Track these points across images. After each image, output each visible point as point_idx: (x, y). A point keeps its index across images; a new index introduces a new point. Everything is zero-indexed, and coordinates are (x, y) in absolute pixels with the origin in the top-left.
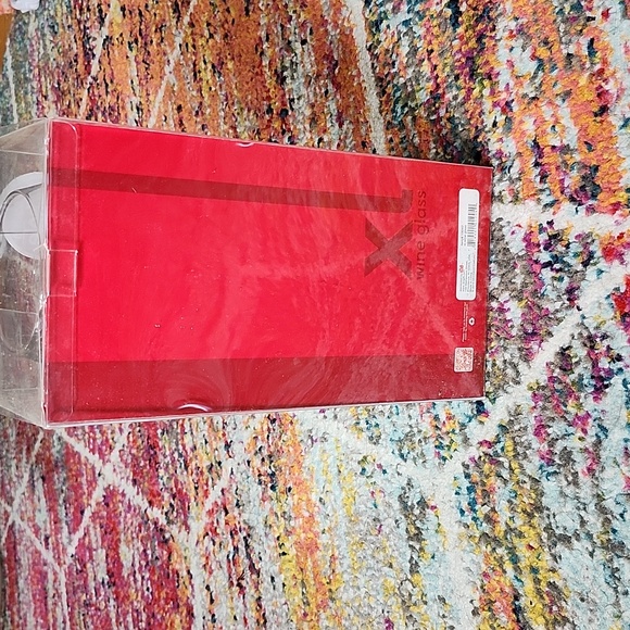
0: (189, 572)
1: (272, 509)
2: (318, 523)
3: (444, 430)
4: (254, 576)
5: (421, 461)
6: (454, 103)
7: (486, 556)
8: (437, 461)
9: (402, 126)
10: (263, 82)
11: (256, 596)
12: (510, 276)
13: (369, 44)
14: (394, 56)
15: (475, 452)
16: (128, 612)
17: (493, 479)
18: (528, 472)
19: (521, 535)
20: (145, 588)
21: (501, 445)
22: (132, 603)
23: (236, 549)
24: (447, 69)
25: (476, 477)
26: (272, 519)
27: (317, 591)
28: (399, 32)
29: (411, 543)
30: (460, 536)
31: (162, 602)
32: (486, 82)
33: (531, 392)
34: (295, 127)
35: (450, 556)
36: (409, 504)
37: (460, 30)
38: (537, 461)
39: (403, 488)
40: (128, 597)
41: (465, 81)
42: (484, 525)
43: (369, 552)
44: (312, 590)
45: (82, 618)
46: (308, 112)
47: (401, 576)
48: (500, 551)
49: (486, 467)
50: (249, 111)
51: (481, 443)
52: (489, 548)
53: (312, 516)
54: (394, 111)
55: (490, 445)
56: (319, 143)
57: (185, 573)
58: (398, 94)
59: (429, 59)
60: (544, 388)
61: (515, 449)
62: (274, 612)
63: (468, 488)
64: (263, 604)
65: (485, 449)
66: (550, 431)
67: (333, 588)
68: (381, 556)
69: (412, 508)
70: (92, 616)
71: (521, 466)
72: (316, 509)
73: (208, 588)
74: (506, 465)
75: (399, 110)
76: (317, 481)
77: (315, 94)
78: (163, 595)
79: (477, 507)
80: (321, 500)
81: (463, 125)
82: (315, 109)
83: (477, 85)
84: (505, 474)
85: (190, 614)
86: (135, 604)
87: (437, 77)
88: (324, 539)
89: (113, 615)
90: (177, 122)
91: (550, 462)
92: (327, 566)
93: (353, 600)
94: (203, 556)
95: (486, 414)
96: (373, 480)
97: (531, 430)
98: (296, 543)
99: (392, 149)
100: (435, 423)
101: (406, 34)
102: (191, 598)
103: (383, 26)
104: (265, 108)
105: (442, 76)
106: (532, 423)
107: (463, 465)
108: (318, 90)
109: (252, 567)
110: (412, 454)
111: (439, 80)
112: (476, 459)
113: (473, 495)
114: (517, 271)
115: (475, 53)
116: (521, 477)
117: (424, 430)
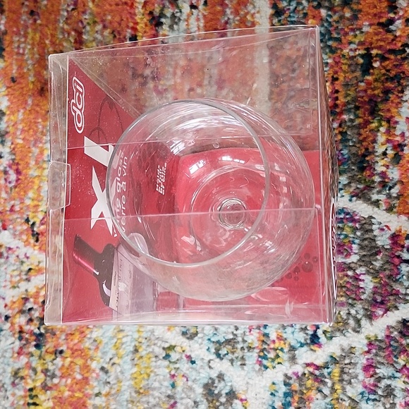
1: (28, 363)
2: (93, 387)
3: (272, 346)
5: (239, 363)
6: (349, 124)
8: (257, 367)
12: (371, 258)
15: (299, 369)
17: (312, 392)
18: (350, 395)
21: (329, 370)
24: (349, 98)
25: (296, 386)
26: (25, 373)
32: (384, 123)
33: (366, 342)
36: (216, 392)
37: (369, 78)
38: (360, 389)
39: (211, 379)
41: (364, 114)
49: (309, 383)
50: (105, 27)
51: (308, 365)
53: (85, 379)
55: (318, 368)
59: (332, 84)
60: (380, 341)
61: (340, 376)
63: (285, 393)
65: (311, 369)
66: (378, 371)
69: (219, 395)
71: (344, 389)
72: (94, 375)
74: (330, 383)
76: (104, 353)
80: (103, 368)
81: (353, 142)
83: (375, 121)
84: (326, 391)
87: (337, 99)
88: (96, 401)
91: (375, 393)
95: (320, 345)
97: (359, 367)
98: (55, 398)
100: (262, 338)
105: (342, 101)
106: (363, 361)
107: (286, 375)
110: (230, 356)
111: (338, 102)
112: (300, 374)
113: (289, 399)
114: (378, 257)
115: (379, 100)
116: (341, 396)
117: (250, 341)
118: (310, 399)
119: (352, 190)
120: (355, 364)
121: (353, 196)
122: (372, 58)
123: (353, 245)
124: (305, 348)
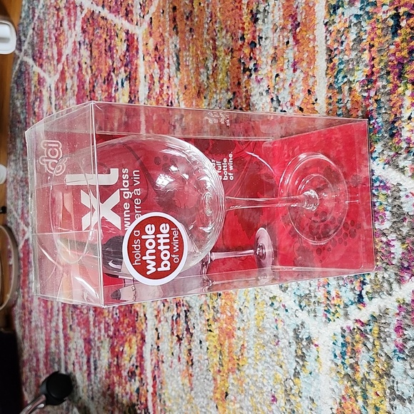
0: (145, 315)
1: (206, 301)
2: (236, 323)
3: (333, 302)
4: (189, 336)
5: (313, 315)
6: (382, 90)
7: (346, 388)
8: (324, 319)
9: (340, 90)
10: (241, 16)
11: (188, 347)
12: (399, 225)
13: (326, 21)
14: (343, 37)
15: (351, 324)
16: (101, 322)
17: (360, 345)
18: (385, 351)
19: (372, 385)
20: (114, 313)
21: (370, 327)
22: (105, 317)
23: (179, 315)
24: (382, 64)
25: (349, 339)
26: (205, 307)
27: (230, 361)
28: (351, 22)
29: (297, 359)
30: (331, 369)
31: (125, 325)
32: (409, 86)
33: (397, 304)
34: (260, 58)
35: (322, 378)
36: (300, 336)
37: (398, 39)
38: (393, 347)
39: (297, 325)
40: (103, 313)
41: (394, 78)
42: (349, 369)
43: (268, 353)
44: (226, 359)
45: (71, 313)
46: (272, 51)
47: (287, 375)
48: (356, 388)
49: (357, 337)
50: (227, 32)
51: (357, 321)
52: (349, 384)
53: (232, 316)
54: (336, 77)
55: (363, 324)
56: (276, 77)
57: (142, 315)
58: (342, 67)
59: (370, 51)
60: (407, 305)
61: (379, 334)
62: (199, 361)
63: (342, 344)
64: (192, 354)
65: (359, 325)
66: (405, 332)
67: (241, 364)
68: (276, 358)
69: (302, 339)
70: (77, 315)
71: (381, 346)
72: (236, 314)
73: (157, 329)
74: (371, 340)
75: (340, 79)
76: (240, 298)
77: (279, 41)
78: (126, 321)
79: (346, 357)
80: (240, 309)
81: (385, 109)
82: (277, 51)
83: (402, 85)
84: (370, 346)
85: (143, 339)
86: (107, 319)
87: (373, 66)
88: (239, 333)
89: (91, 319)
90: (171, 18)
91: (402, 351)
92: (238, 350)
93: (252, 376)
94: (155, 309)
95: (364, 305)
96: (278, 312)
97: (392, 327)
98: (219, 328)
99: (330, 104)
100: (327, 295)
101: (355, 24)
102: (145, 330)
103: (340, 11)
104: (240, 35)
105: (377, 67)
106: (394, 322)
107: (342, 329)
108: (281, 39)
109: (188, 330)
110: (307, 308)
111: (374, 69)
112: (351, 329)
113: (344, 349)
114: (405, 224)
115: (405, 61)
116: (380, 352)
117: (319, 297)
118: (359, 352)
119: (385, 157)
120: (389, 324)
121: (385, 164)
122: (400, 17)
123: (386, 212)
124: (354, 307)
